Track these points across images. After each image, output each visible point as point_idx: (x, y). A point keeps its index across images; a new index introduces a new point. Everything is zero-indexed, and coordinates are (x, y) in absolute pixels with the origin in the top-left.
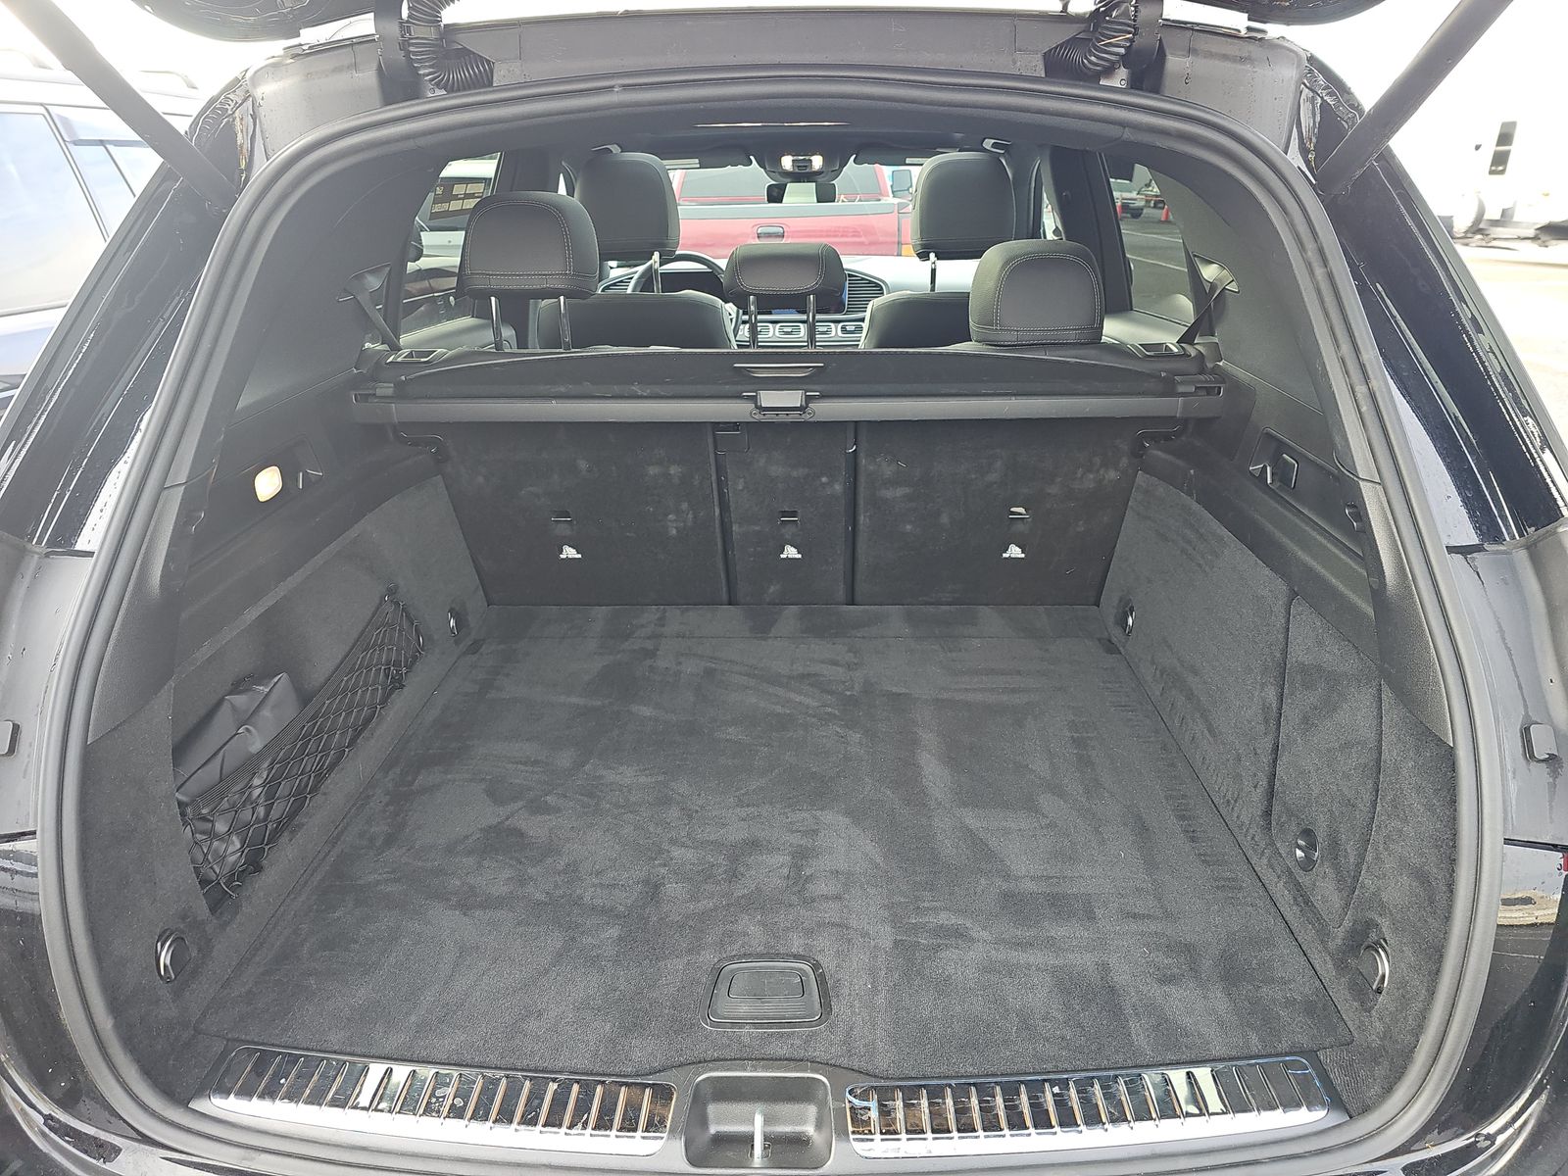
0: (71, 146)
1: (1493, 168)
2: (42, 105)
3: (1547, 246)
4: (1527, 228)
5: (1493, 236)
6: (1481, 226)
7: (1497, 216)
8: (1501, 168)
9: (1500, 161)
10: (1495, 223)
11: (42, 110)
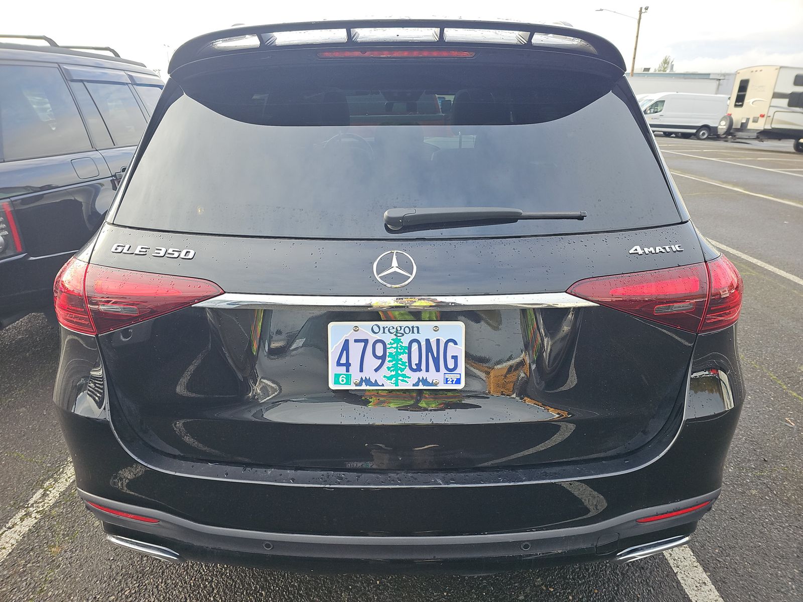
0: (69, 82)
1: (737, 103)
2: (57, 63)
3: (763, 142)
4: (754, 132)
5: (737, 137)
6: (732, 131)
7: (739, 127)
8: (740, 103)
9: (740, 100)
10: (738, 130)
11: (56, 65)
